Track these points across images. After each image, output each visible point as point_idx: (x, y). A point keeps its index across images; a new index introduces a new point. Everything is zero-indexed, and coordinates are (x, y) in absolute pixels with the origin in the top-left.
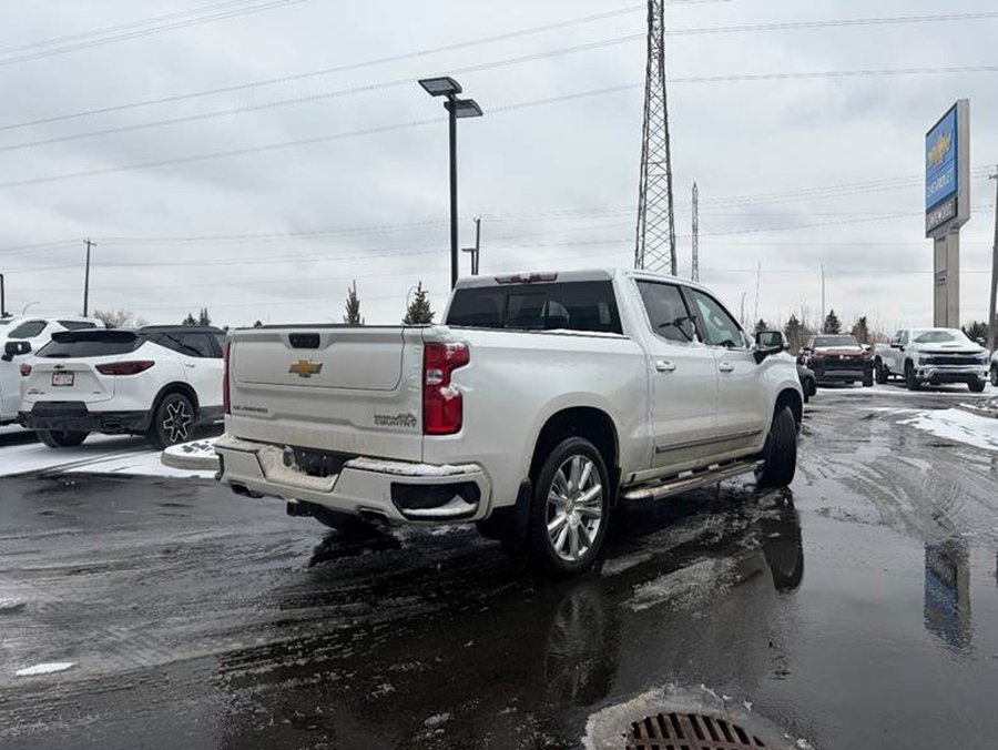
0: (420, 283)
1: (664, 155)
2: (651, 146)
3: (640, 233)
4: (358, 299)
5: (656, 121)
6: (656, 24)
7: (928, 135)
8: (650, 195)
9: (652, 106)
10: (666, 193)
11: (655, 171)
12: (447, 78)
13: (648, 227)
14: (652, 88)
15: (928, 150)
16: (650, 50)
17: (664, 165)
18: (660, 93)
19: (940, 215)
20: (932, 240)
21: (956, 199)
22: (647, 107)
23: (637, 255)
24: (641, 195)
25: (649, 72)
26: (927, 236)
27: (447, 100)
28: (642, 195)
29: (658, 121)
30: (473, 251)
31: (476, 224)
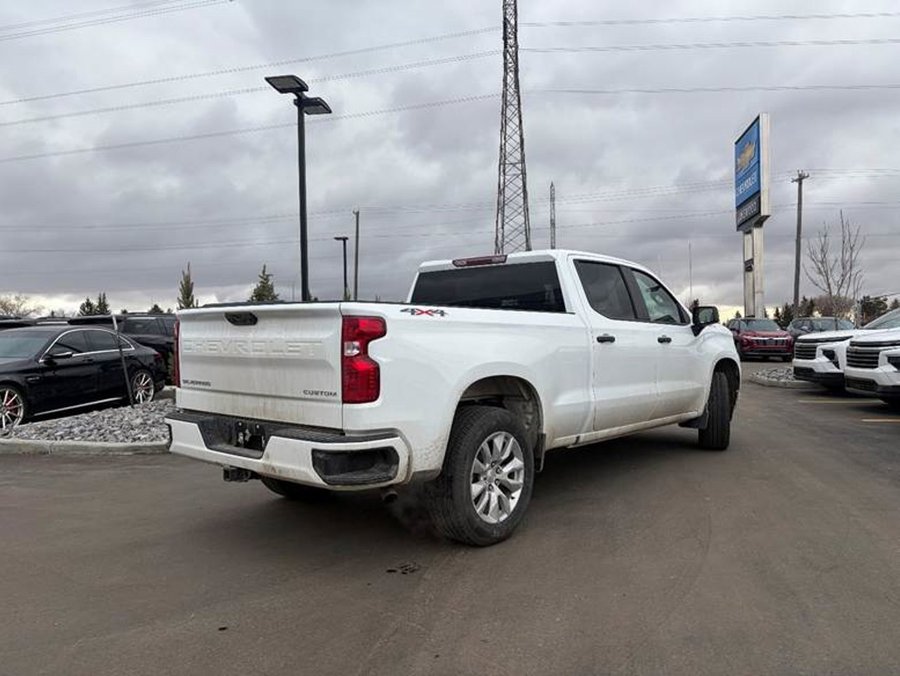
0: (265, 267)
1: (519, 157)
2: (509, 149)
3: (500, 225)
4: (192, 281)
5: (512, 126)
6: (511, 42)
7: (736, 143)
8: (508, 194)
9: (509, 114)
10: (521, 191)
11: (511, 171)
12: (293, 77)
13: (507, 220)
14: (508, 98)
15: (737, 157)
16: (505, 64)
17: (519, 166)
18: (515, 102)
19: (747, 212)
20: (741, 232)
21: (760, 198)
22: (504, 114)
23: (497, 245)
24: (500, 193)
25: (505, 84)
26: (738, 229)
27: (296, 97)
28: (501, 191)
29: (514, 127)
30: (345, 239)
31: (355, 216)
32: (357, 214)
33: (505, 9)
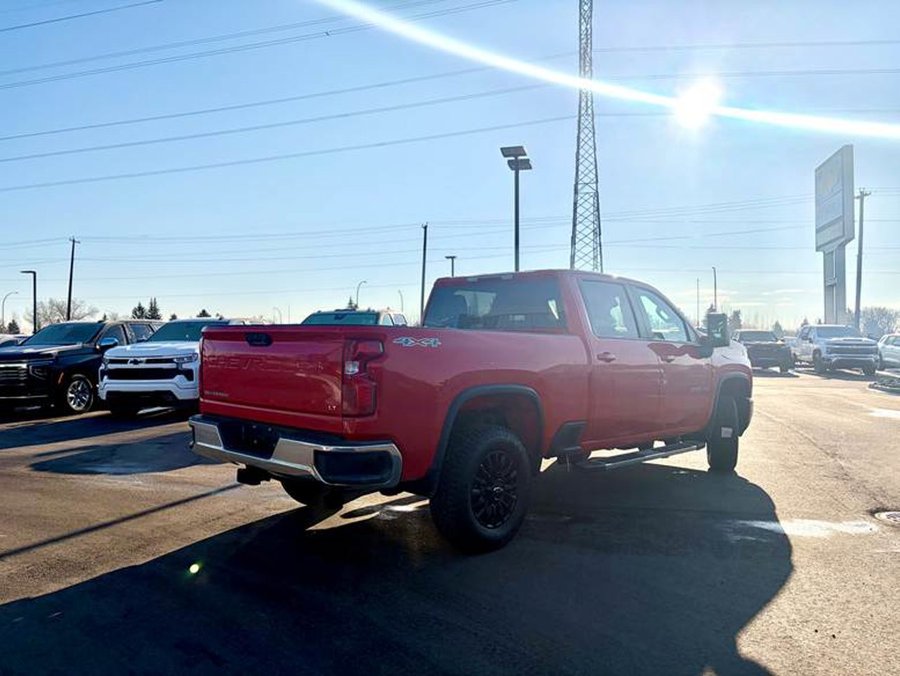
1: (593, 176)
7: (816, 171)
8: (580, 210)
12: (520, 148)
14: (583, 122)
15: (817, 183)
17: (594, 186)
18: (590, 126)
19: (829, 235)
20: (821, 254)
21: (844, 222)
26: (818, 249)
27: (512, 159)
29: (587, 148)
30: (453, 258)
31: (423, 230)
32: (425, 228)
33: (581, 40)
